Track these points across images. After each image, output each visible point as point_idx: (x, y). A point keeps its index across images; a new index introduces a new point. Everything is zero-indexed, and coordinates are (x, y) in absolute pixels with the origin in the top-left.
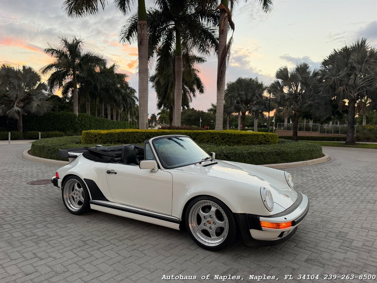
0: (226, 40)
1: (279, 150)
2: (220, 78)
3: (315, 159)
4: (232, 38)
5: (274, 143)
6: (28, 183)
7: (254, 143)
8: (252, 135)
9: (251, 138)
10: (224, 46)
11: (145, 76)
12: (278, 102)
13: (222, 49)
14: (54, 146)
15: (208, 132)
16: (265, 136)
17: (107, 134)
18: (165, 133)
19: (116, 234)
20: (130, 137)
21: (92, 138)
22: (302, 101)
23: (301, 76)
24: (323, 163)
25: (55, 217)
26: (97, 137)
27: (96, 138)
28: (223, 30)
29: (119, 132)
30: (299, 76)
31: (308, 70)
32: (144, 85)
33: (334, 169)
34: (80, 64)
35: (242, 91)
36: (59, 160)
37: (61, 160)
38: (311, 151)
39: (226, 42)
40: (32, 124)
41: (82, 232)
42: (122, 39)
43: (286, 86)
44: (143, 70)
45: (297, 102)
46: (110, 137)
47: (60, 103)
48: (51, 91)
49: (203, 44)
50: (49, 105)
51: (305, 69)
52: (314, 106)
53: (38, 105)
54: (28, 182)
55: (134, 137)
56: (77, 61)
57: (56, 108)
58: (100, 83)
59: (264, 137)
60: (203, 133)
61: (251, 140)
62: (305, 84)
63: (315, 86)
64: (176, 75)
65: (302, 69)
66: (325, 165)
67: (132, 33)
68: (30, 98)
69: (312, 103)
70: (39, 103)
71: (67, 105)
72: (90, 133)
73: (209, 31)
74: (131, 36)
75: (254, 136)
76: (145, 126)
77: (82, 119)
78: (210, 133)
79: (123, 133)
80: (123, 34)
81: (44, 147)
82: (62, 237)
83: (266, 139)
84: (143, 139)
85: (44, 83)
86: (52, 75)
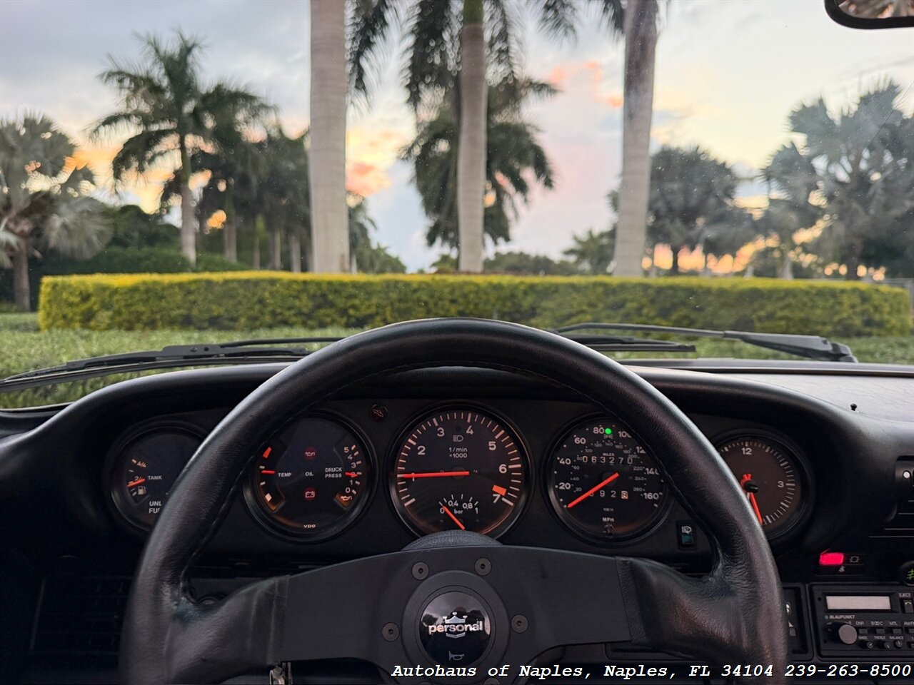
16: (864, 299)
17: (134, 290)
18: (400, 285)
20: (240, 303)
21: (71, 305)
26: (94, 302)
27: (87, 305)
30: (868, 119)
32: (330, 101)
34: (196, 114)
43: (822, 155)
46: (146, 301)
47: (144, 226)
50: (102, 229)
55: (261, 301)
56: (189, 107)
57: (132, 238)
58: (255, 164)
59: (862, 303)
64: (464, 94)
65: (880, 99)
68: (44, 208)
70: (69, 219)
72: (65, 287)
76: (336, 265)
83: (872, 310)
84: (300, 313)
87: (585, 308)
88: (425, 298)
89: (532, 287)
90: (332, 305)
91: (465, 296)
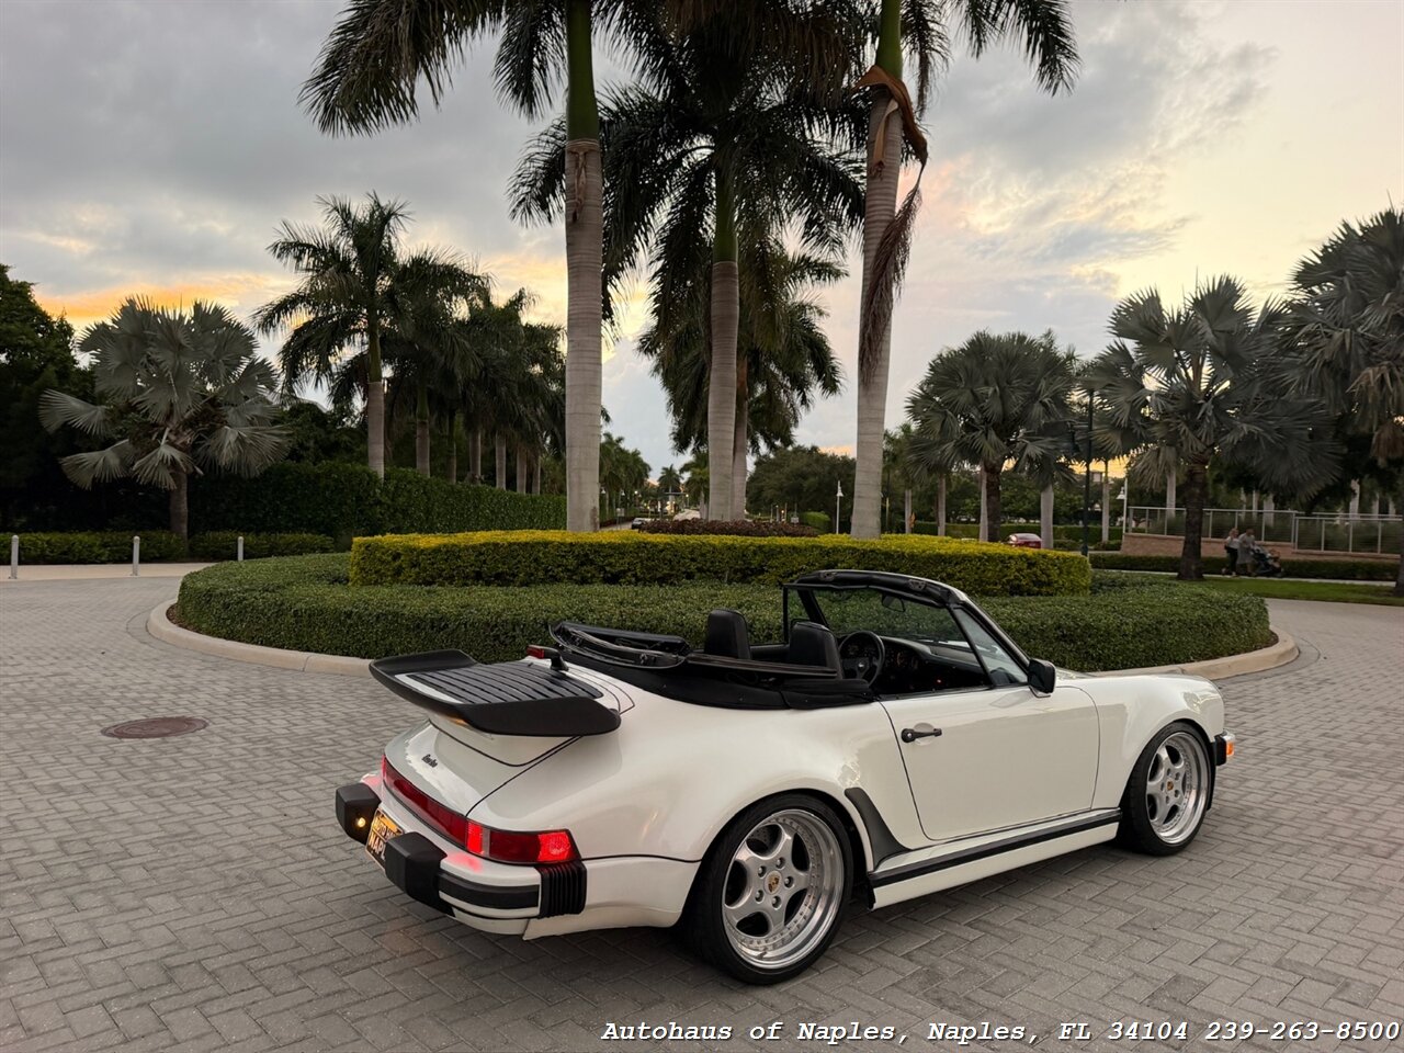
0: (895, 201)
1: (1074, 618)
2: (869, 339)
3: (1230, 655)
4: (915, 191)
5: (1072, 591)
6: (104, 732)
7: (991, 587)
8: (980, 559)
9: (978, 568)
10: (886, 224)
11: (590, 338)
12: (1119, 426)
13: (879, 231)
14: (246, 590)
15: (813, 546)
16: (1031, 563)
17: (437, 550)
18: (648, 546)
19: (298, 945)
20: (520, 562)
21: (383, 562)
22: (1214, 422)
23: (1211, 326)
24: (1257, 675)
25: (123, 867)
26: (403, 561)
27: (397, 563)
28: (880, 164)
29: (483, 541)
30: (1205, 327)
31: (1239, 305)
32: (584, 370)
33: (1292, 701)
34: (390, 294)
35: (987, 383)
36: (256, 643)
37: (262, 644)
38: (1208, 626)
39: (894, 206)
40: (222, 505)
41: (184, 929)
42: (520, 203)
43: (1153, 366)
44: (581, 316)
45: (1195, 427)
46: (446, 560)
47: (320, 432)
48: (291, 390)
49: (819, 216)
50: (278, 441)
51: (1231, 298)
52: (1268, 443)
53: (240, 440)
54: (107, 725)
55: (536, 560)
56: (384, 283)
57: (308, 449)
58: (463, 359)
59: (1029, 567)
60: (794, 548)
61: (977, 577)
62: (1228, 357)
63: (1270, 364)
64: (714, 331)
65: (1220, 300)
66: (1264, 681)
67: (558, 183)
68: (214, 416)
69: (1255, 428)
70: (245, 432)
71: (346, 438)
72: (378, 547)
73: (842, 167)
74: (555, 196)
75: (987, 561)
76: (587, 518)
77: (396, 488)
78: (821, 548)
79: (496, 545)
80: (523, 184)
81: (211, 595)
82: (105, 947)
83: (1039, 572)
84: (569, 570)
85: (264, 361)
86: (298, 332)
87: (804, 566)
88: (669, 557)
89: (760, 547)
90: (592, 562)
91: (703, 555)
